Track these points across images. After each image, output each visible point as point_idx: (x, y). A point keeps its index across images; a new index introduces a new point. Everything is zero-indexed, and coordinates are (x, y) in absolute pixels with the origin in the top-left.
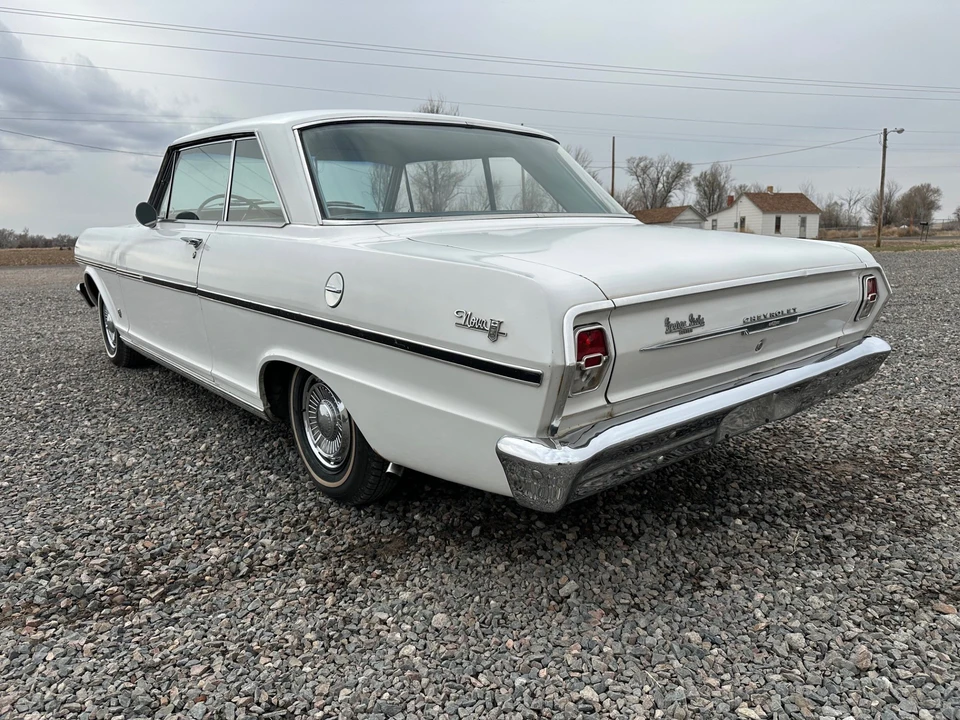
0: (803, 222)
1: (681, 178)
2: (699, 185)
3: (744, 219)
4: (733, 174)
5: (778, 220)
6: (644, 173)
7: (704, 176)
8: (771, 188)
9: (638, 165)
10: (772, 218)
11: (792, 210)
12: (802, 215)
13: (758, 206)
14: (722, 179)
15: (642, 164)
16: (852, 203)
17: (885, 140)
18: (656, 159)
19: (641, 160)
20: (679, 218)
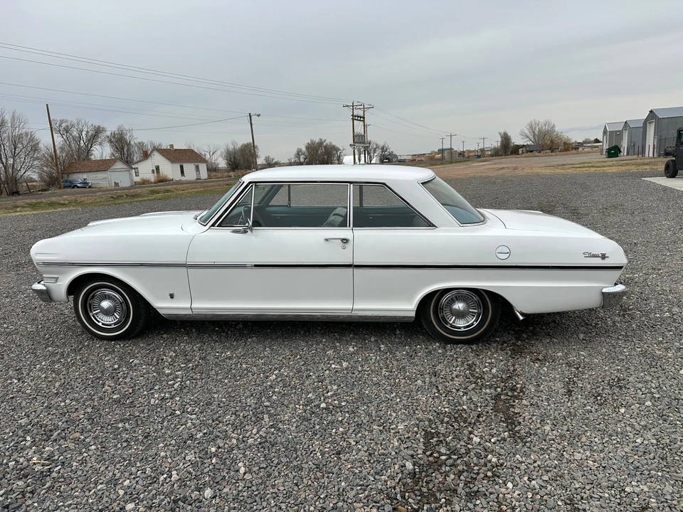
0: (197, 168)
1: (98, 137)
2: (111, 141)
3: (158, 167)
4: (135, 134)
5: (182, 167)
6: (67, 132)
7: (114, 135)
8: (172, 146)
9: (60, 125)
10: (177, 166)
11: (189, 161)
12: (196, 164)
13: (166, 158)
14: (127, 137)
15: (64, 125)
16: (211, 154)
17: (251, 120)
18: (75, 122)
19: (62, 122)
20: (112, 168)
